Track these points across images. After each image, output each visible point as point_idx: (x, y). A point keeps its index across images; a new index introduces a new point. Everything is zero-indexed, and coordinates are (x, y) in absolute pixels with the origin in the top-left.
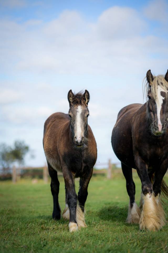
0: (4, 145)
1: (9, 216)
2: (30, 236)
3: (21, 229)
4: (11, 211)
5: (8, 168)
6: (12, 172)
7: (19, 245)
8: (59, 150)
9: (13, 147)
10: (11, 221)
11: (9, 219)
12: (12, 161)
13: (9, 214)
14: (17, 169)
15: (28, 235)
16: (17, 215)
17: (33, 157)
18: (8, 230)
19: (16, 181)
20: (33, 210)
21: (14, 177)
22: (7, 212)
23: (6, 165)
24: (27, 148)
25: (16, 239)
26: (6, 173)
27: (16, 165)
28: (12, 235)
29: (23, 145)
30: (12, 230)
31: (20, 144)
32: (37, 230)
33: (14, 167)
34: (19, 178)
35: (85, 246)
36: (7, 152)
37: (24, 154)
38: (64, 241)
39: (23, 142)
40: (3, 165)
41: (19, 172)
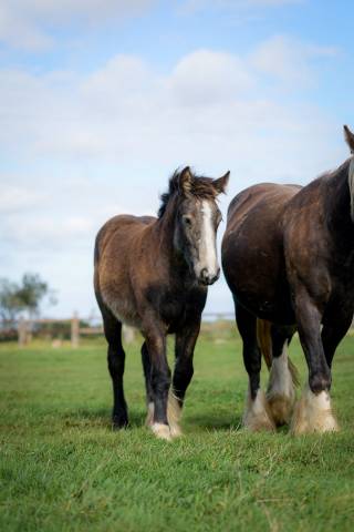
0: (5, 280)
1: (11, 402)
2: (46, 437)
3: (31, 424)
4: (16, 394)
5: (12, 321)
6: (17, 327)
7: (27, 452)
8: (135, 280)
9: (21, 286)
10: (15, 410)
11: (10, 407)
12: (20, 309)
13: (11, 399)
14: (27, 323)
15: (42, 434)
16: (25, 401)
17: (54, 302)
18: (10, 425)
19: (25, 342)
20: (53, 392)
21: (22, 336)
22: (8, 395)
23: (8, 316)
24: (44, 287)
25: (22, 441)
26: (8, 329)
27: (25, 315)
28: (17, 434)
29: (37, 281)
30: (16, 425)
31: (33, 279)
32: (59, 426)
33: (22, 318)
34: (30, 337)
35: (139, 453)
36: (9, 294)
37: (38, 296)
38: (104, 445)
39: (37, 276)
40: (3, 316)
41: (30, 328)
